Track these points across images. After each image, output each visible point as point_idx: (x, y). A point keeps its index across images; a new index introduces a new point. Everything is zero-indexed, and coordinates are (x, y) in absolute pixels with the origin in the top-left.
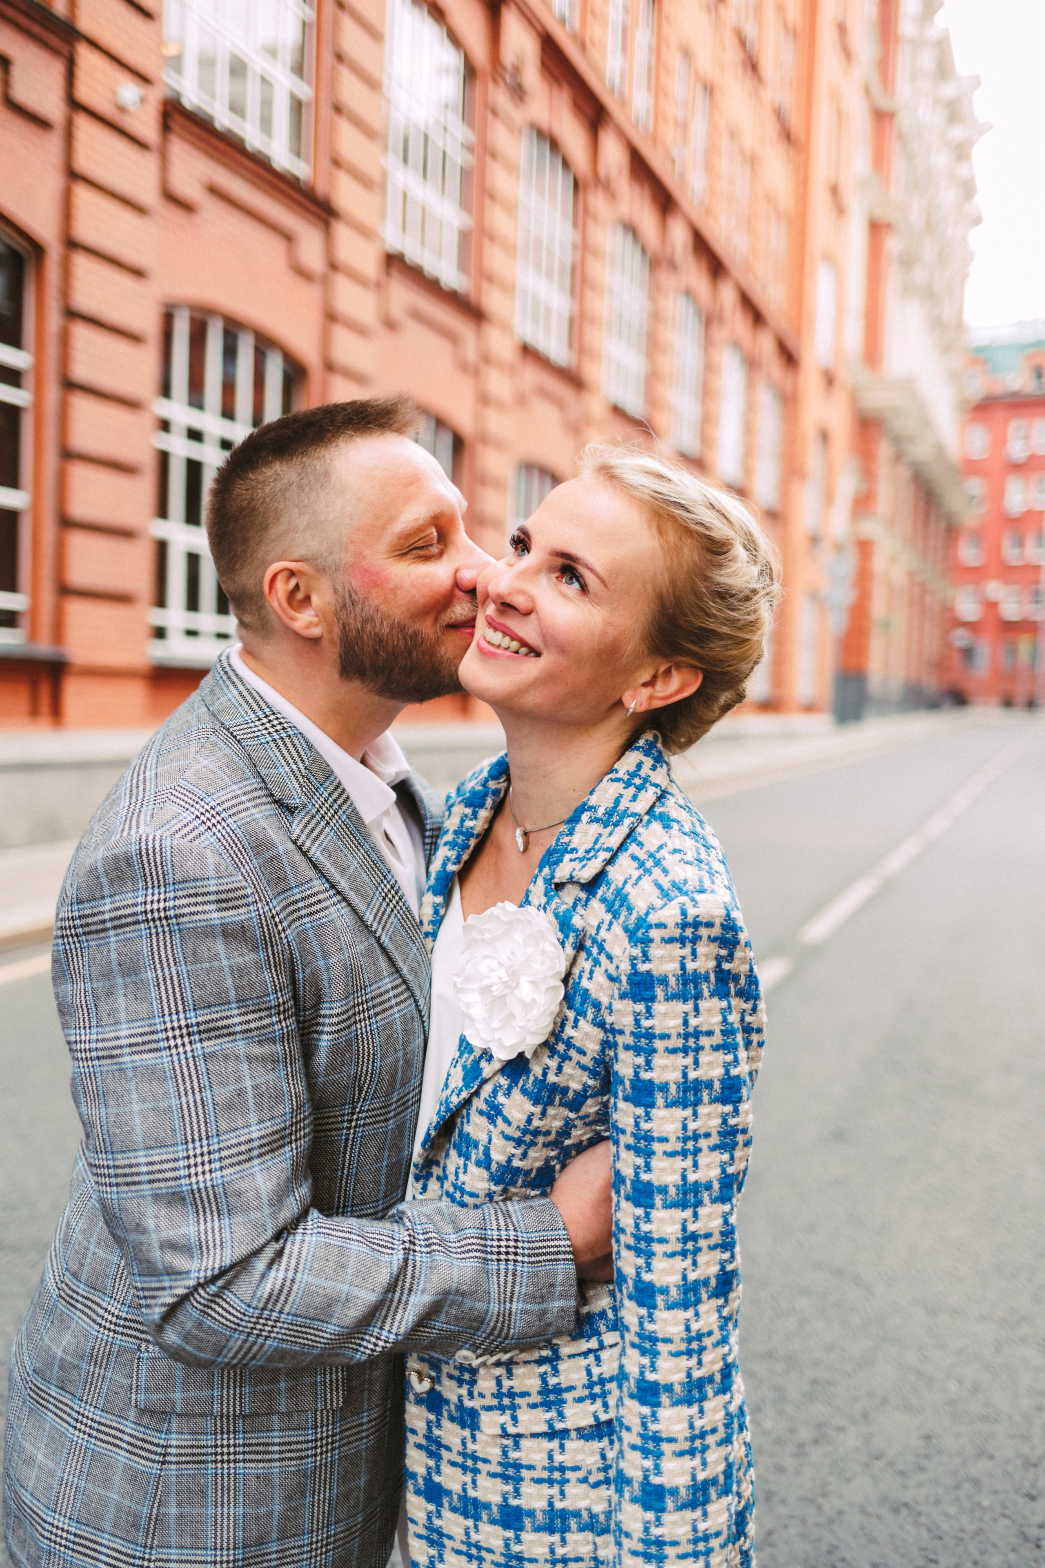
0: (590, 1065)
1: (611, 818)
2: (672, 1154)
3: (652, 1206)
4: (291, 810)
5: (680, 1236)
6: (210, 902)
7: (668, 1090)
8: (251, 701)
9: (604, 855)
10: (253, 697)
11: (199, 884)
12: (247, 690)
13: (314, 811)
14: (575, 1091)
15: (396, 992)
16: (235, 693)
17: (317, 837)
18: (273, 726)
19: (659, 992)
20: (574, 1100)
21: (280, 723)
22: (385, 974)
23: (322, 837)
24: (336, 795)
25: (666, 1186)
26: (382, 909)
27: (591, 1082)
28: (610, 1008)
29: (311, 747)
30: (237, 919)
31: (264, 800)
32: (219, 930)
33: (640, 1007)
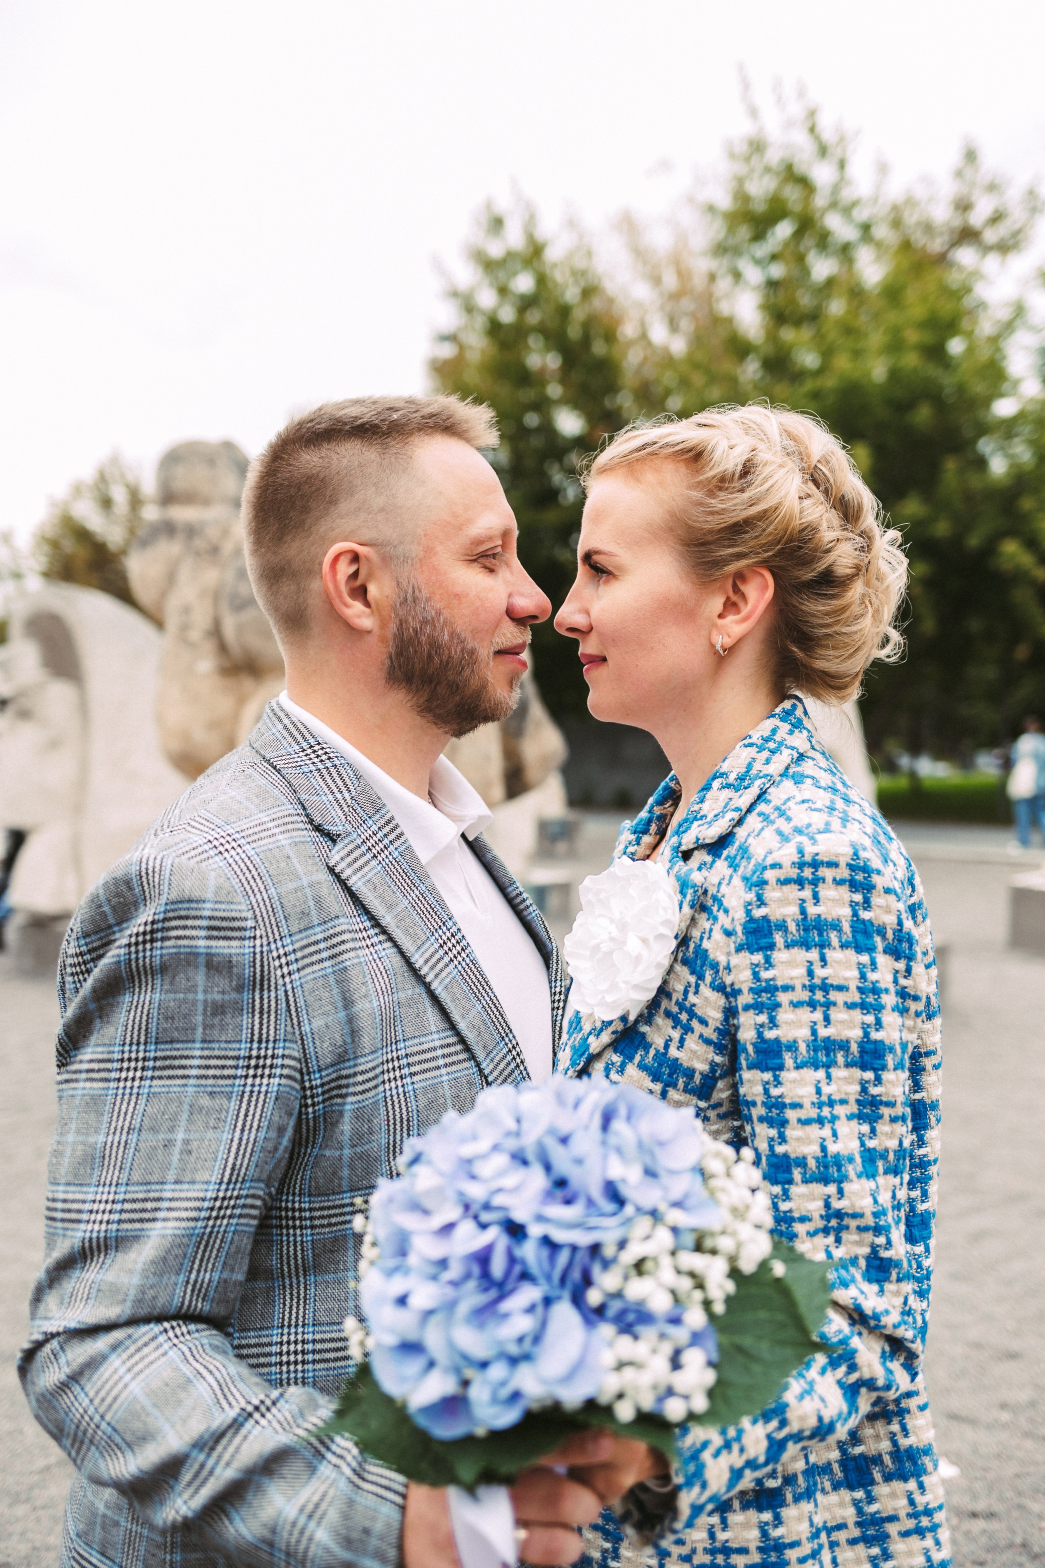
0: (714, 1037)
2: (808, 1122)
3: (790, 1182)
4: (333, 838)
5: (824, 1213)
6: (200, 928)
7: (797, 1049)
8: (296, 733)
10: (298, 729)
11: (194, 905)
12: (293, 723)
13: (359, 841)
14: (701, 1074)
15: (446, 1051)
16: (280, 727)
17: (361, 868)
18: (318, 756)
19: (778, 939)
20: (703, 1085)
21: (326, 753)
22: (434, 1029)
23: (366, 869)
24: (386, 830)
25: (804, 1158)
26: (437, 956)
27: (718, 1059)
28: (728, 968)
29: (359, 777)
30: (226, 951)
31: (301, 826)
32: (202, 960)
33: (758, 958)
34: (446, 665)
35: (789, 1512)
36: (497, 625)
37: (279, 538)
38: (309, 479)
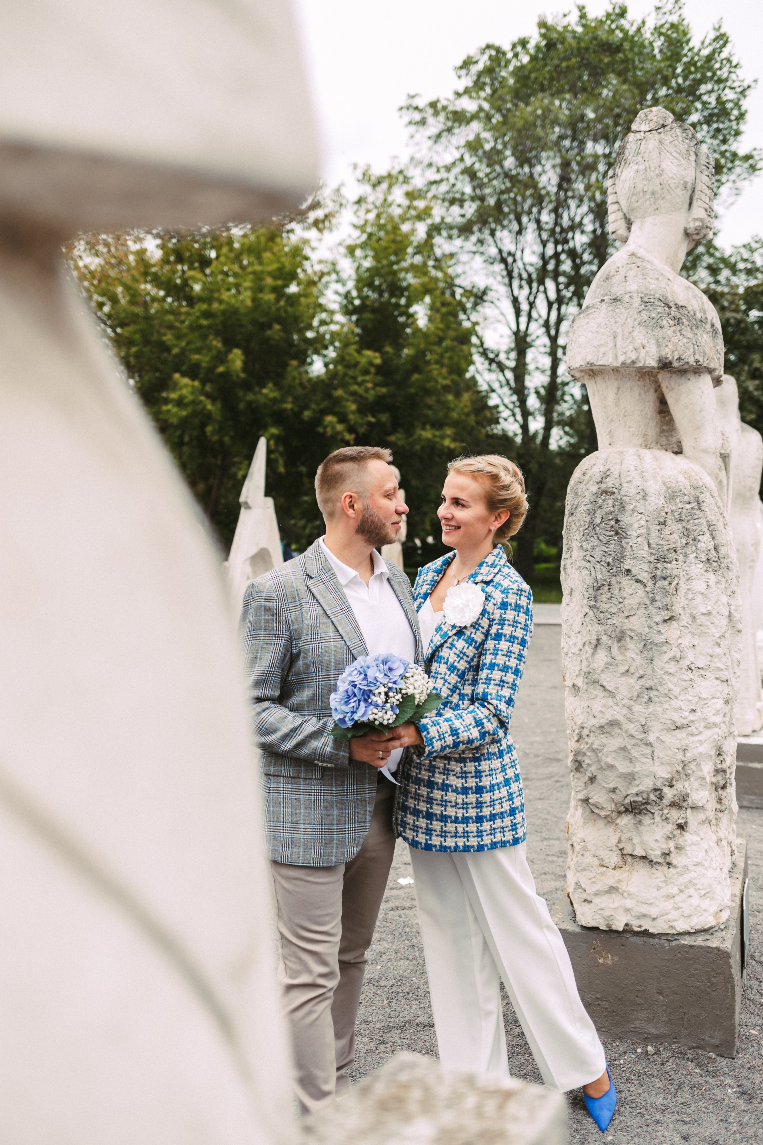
0: (485, 632)
1: (493, 565)
2: (503, 655)
4: (311, 578)
6: (263, 599)
7: (506, 636)
9: (493, 575)
11: (261, 593)
13: (320, 579)
14: (479, 642)
17: (318, 586)
19: (509, 607)
22: (331, 631)
23: (320, 586)
26: (338, 612)
28: (493, 614)
29: (326, 561)
30: (269, 605)
31: (301, 574)
32: (263, 608)
33: (503, 611)
34: (376, 528)
35: (483, 763)
36: (392, 515)
37: (328, 490)
38: (338, 473)
